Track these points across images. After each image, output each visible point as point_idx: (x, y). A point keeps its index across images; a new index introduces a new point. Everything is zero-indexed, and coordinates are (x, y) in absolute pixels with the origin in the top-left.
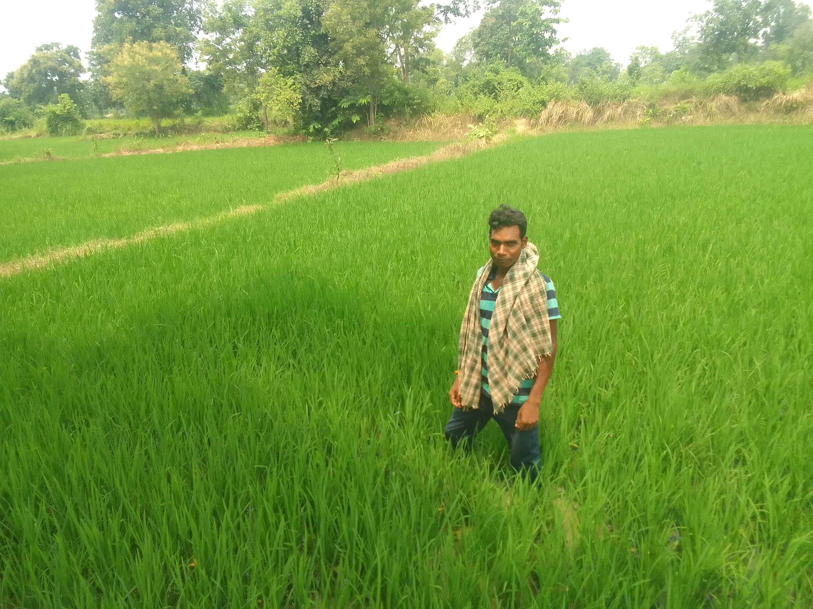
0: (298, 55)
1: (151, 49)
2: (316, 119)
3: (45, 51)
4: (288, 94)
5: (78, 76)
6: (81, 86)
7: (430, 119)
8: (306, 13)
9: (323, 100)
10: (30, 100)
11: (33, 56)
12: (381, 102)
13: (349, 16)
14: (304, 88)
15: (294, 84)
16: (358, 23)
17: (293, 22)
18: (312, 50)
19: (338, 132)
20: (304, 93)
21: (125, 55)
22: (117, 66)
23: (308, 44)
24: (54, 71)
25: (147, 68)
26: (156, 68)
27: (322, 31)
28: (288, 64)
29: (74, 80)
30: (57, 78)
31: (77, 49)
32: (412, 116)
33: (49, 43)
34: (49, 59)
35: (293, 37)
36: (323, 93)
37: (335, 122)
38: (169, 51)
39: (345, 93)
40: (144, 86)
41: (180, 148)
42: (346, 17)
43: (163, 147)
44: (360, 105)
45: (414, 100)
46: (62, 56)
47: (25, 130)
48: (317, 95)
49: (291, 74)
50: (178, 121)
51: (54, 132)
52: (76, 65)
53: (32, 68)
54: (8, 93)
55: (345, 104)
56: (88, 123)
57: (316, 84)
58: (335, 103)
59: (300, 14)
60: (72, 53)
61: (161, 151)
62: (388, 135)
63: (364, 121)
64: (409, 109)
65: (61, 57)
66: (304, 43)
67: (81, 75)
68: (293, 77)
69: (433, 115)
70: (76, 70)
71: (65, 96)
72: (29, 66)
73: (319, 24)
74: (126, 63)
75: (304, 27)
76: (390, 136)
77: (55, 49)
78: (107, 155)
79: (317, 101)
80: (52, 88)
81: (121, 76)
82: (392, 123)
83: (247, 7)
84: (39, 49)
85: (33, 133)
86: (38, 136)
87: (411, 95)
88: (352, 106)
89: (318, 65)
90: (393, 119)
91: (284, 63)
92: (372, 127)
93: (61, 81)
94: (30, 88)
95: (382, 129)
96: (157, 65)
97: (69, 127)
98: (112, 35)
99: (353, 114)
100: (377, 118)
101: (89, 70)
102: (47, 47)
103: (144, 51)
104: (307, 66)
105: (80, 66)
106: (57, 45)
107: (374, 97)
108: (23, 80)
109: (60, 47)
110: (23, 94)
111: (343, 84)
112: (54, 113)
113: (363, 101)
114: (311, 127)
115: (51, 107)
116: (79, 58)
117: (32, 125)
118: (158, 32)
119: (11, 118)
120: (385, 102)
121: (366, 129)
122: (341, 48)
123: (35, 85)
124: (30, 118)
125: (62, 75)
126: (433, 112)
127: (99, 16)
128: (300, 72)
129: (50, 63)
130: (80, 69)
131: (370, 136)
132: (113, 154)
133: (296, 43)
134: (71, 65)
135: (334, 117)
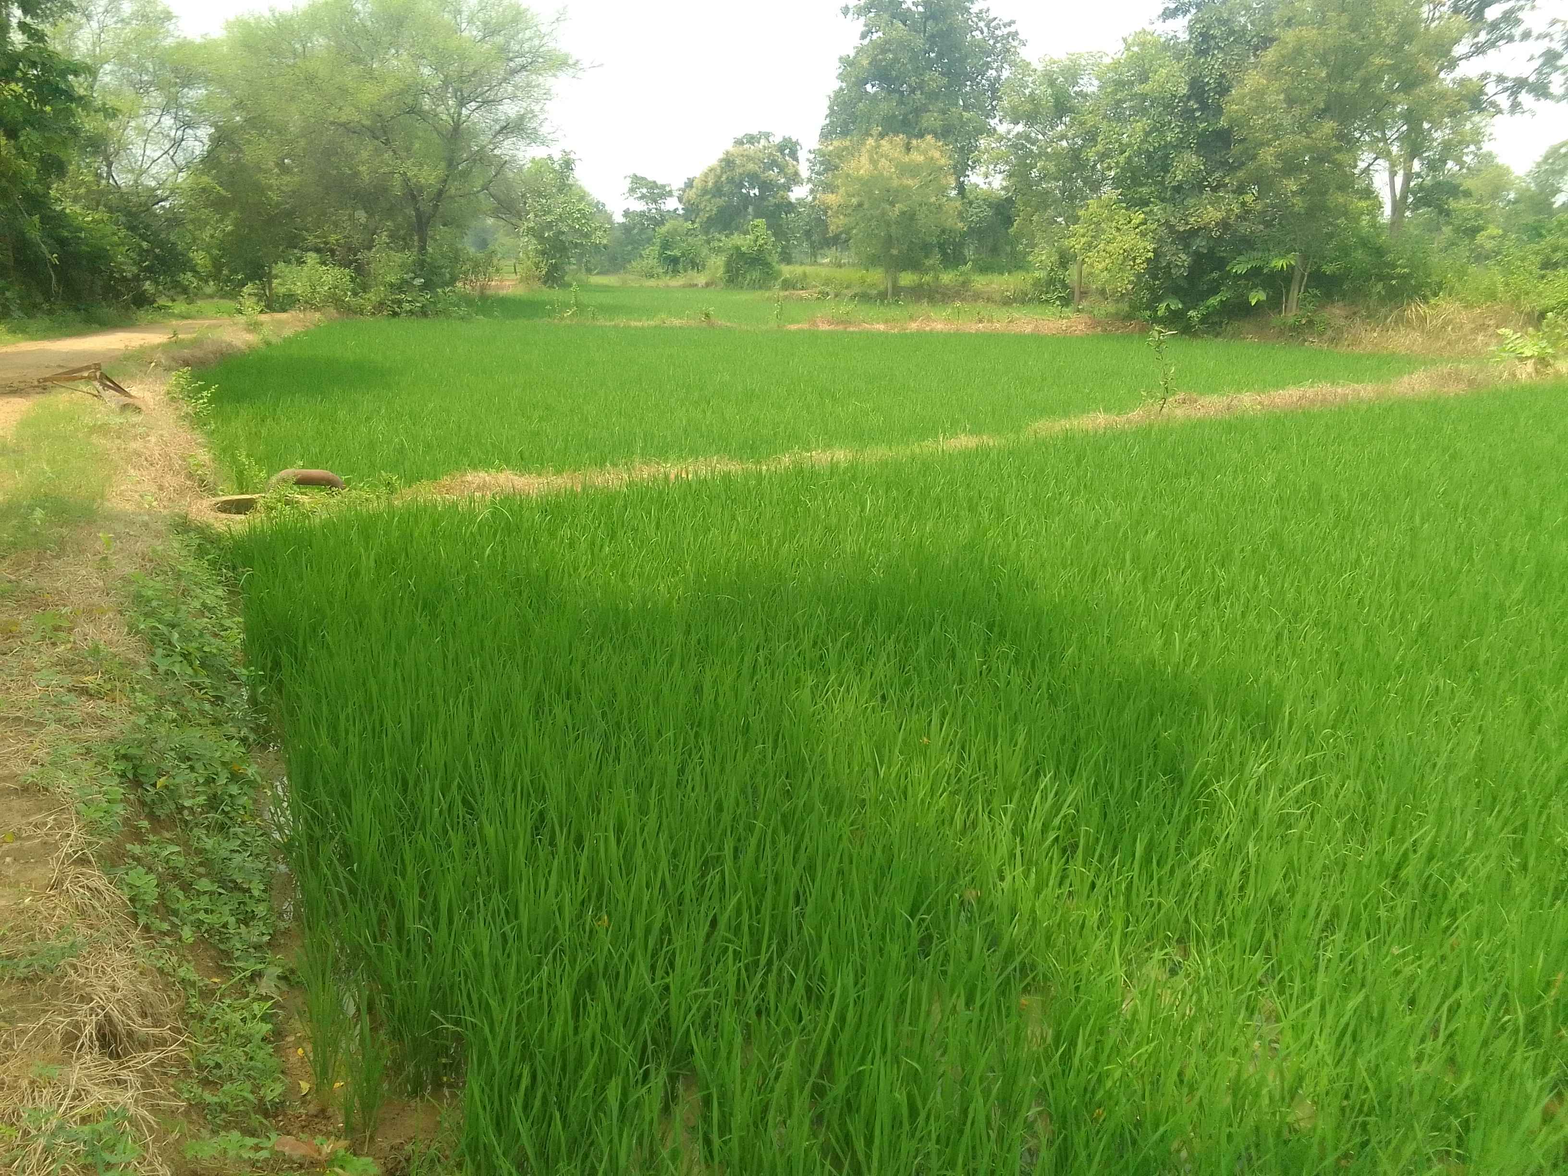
0: (1165, 169)
1: (908, 148)
2: (1176, 291)
3: (747, 146)
4: (1130, 240)
5: (789, 189)
6: (790, 207)
7: (1423, 309)
8: (1197, 89)
9: (1198, 257)
10: (710, 224)
11: (728, 152)
12: (1319, 267)
13: (1282, 97)
14: (1163, 231)
15: (1144, 222)
16: (1296, 111)
17: (1166, 107)
18: (1194, 158)
19: (1217, 319)
20: (1161, 241)
21: (864, 160)
22: (848, 175)
23: (1189, 147)
24: (754, 178)
25: (895, 183)
26: (910, 182)
27: (1223, 123)
28: (1142, 185)
29: (782, 197)
30: (756, 191)
31: (797, 143)
32: (1382, 301)
33: (755, 132)
34: (750, 159)
35: (1162, 134)
36: (1199, 244)
37: (1214, 301)
38: (937, 154)
39: (1246, 244)
40: (883, 214)
41: (914, 326)
42: (1275, 98)
43: (886, 322)
44: (1272, 271)
45: (1397, 267)
46: (771, 154)
47: (692, 274)
48: (1187, 246)
49: (1144, 203)
50: (927, 278)
51: (732, 281)
52: (790, 171)
53: (722, 173)
54: (681, 212)
55: (1240, 268)
56: (787, 271)
57: (1187, 224)
58: (1220, 264)
59: (1184, 90)
60: (787, 151)
61: (882, 327)
62: (1321, 334)
63: (1275, 303)
64: (1380, 286)
65: (769, 158)
66: (1180, 146)
67: (795, 189)
68: (1146, 209)
69: (1432, 302)
70: (788, 179)
71: (761, 222)
72: (719, 171)
73: (1219, 111)
74: (862, 172)
75: (1188, 115)
76: (1325, 337)
77: (763, 142)
78: (793, 327)
79: (1184, 257)
80: (746, 208)
81: (849, 195)
82: (1336, 312)
83: (1086, 78)
84: (739, 142)
85: (701, 279)
86: (707, 285)
87: (1389, 258)
88: (1255, 273)
89: (1201, 189)
90: (1341, 304)
91: (1136, 182)
92: (1291, 314)
93: (761, 198)
94: (712, 207)
95: (1310, 322)
96: (913, 177)
97: (756, 274)
98: (853, 123)
99: (1255, 286)
100: (1305, 299)
101: (810, 180)
102: (752, 139)
103: (897, 153)
104: (1178, 189)
105: (796, 174)
106: (767, 136)
107: (1305, 257)
108: (705, 192)
109: (771, 139)
110: (701, 214)
111: (1245, 228)
112: (738, 248)
113: (1279, 263)
114: (1163, 305)
115: (737, 239)
116: (797, 160)
117: (704, 266)
118: (931, 119)
119: (677, 253)
120: (1328, 269)
121: (1275, 320)
122: (1254, 157)
123: (721, 201)
124: (703, 255)
125: (766, 186)
126: (1435, 295)
127: (841, 89)
128: (1163, 200)
129: (751, 166)
130: (795, 179)
131: (1281, 333)
132: (805, 326)
133: (1165, 147)
134: (782, 170)
135: (1214, 290)
